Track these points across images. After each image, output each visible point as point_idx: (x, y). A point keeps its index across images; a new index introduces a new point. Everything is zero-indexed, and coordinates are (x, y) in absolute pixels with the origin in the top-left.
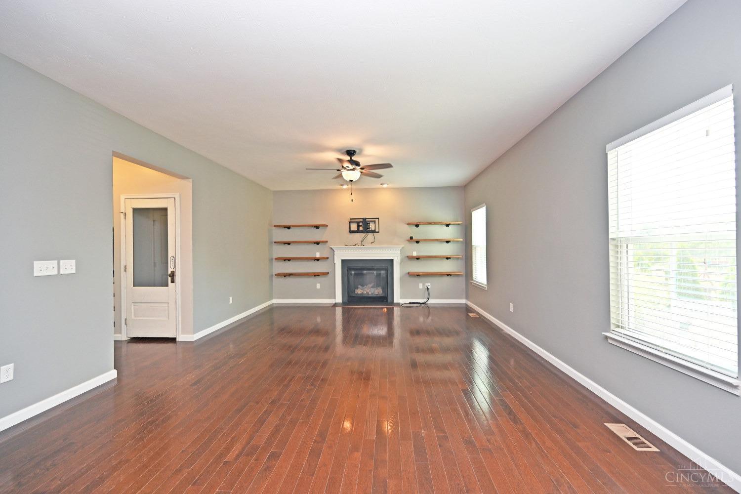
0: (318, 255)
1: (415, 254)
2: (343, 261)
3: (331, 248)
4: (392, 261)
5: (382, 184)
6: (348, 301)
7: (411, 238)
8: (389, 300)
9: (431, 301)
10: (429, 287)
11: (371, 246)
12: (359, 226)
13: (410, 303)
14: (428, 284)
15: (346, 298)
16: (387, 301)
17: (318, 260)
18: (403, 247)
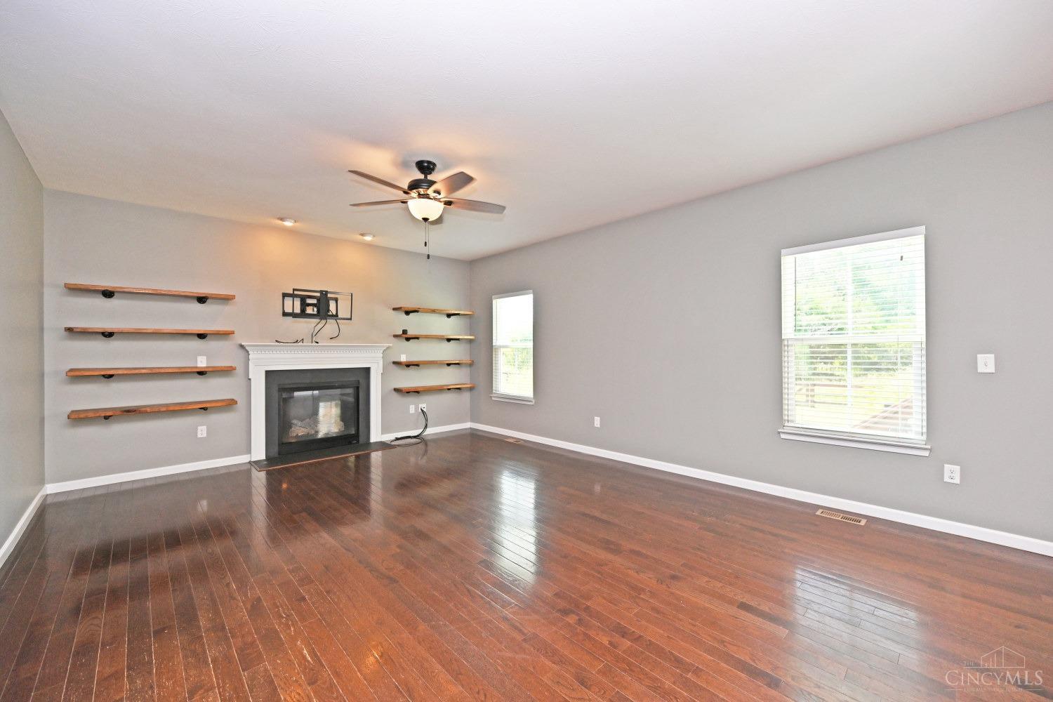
0: (202, 363)
1: (403, 359)
2: (269, 374)
3: (242, 346)
4: (367, 370)
5: (362, 235)
6: (279, 454)
7: (405, 332)
8: (362, 440)
9: (429, 431)
10: (425, 410)
11: (333, 343)
12: (304, 305)
13: (397, 439)
14: (423, 406)
15: (275, 449)
16: (358, 442)
17: (201, 373)
18: (388, 348)
